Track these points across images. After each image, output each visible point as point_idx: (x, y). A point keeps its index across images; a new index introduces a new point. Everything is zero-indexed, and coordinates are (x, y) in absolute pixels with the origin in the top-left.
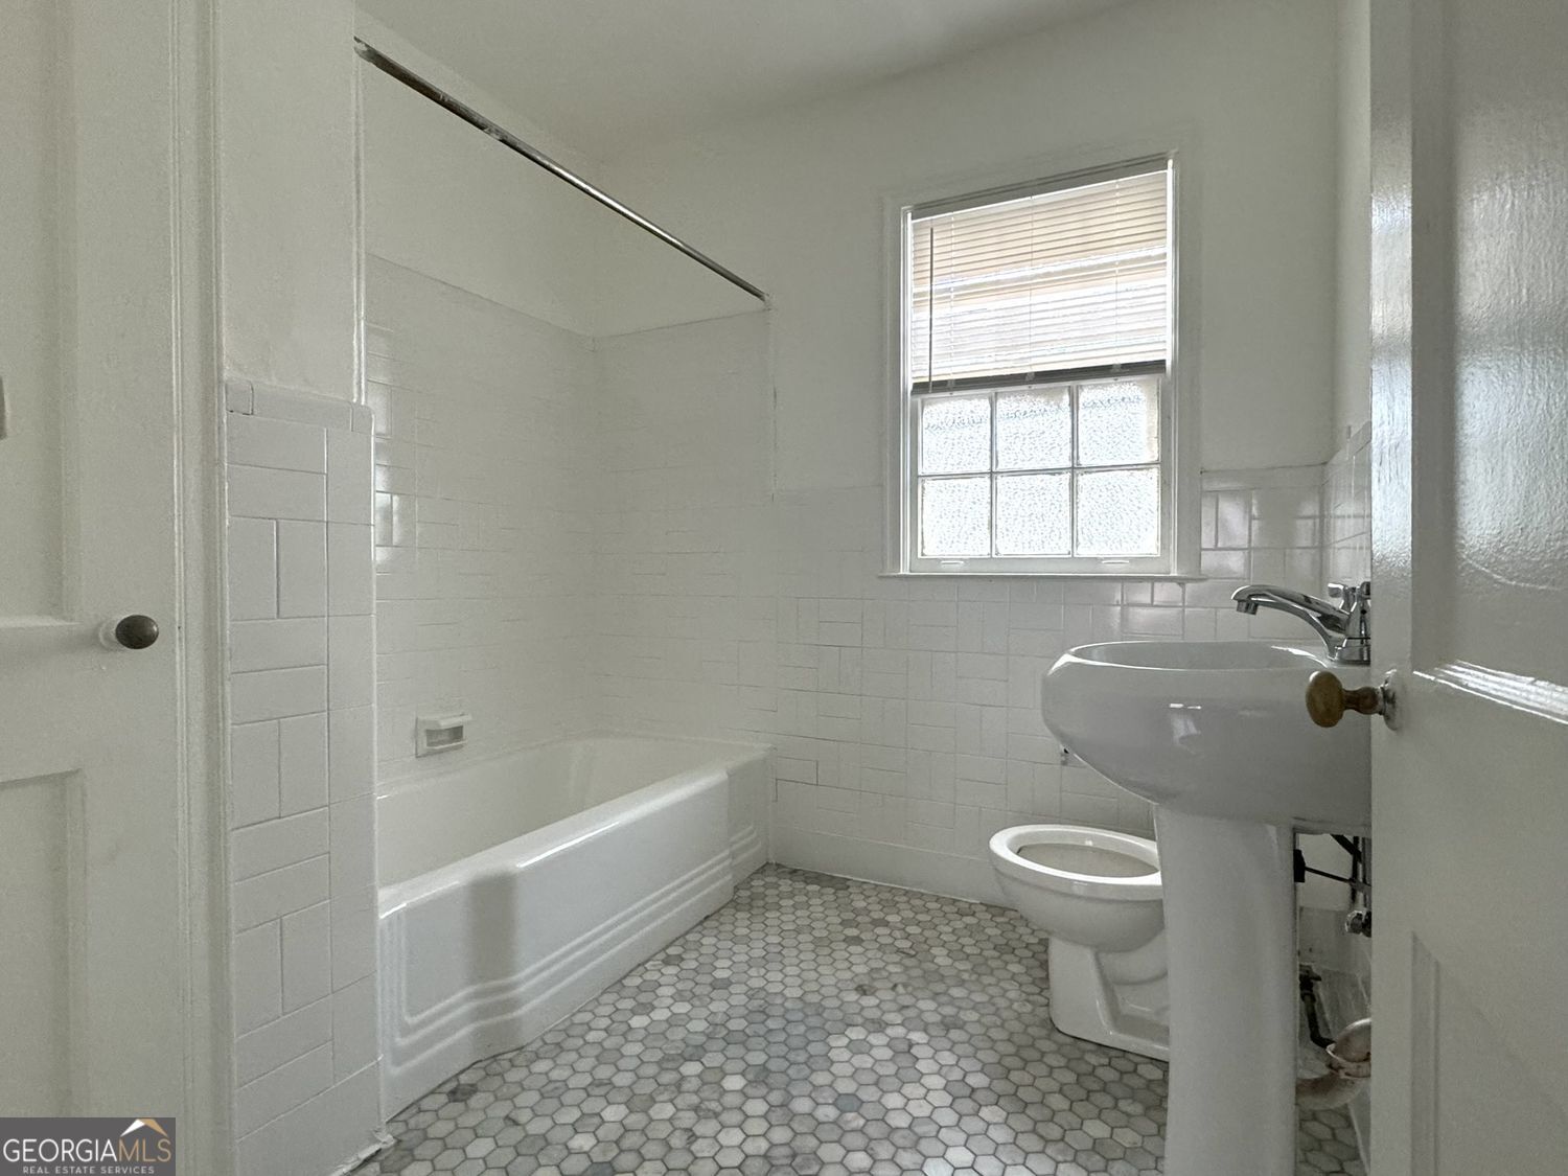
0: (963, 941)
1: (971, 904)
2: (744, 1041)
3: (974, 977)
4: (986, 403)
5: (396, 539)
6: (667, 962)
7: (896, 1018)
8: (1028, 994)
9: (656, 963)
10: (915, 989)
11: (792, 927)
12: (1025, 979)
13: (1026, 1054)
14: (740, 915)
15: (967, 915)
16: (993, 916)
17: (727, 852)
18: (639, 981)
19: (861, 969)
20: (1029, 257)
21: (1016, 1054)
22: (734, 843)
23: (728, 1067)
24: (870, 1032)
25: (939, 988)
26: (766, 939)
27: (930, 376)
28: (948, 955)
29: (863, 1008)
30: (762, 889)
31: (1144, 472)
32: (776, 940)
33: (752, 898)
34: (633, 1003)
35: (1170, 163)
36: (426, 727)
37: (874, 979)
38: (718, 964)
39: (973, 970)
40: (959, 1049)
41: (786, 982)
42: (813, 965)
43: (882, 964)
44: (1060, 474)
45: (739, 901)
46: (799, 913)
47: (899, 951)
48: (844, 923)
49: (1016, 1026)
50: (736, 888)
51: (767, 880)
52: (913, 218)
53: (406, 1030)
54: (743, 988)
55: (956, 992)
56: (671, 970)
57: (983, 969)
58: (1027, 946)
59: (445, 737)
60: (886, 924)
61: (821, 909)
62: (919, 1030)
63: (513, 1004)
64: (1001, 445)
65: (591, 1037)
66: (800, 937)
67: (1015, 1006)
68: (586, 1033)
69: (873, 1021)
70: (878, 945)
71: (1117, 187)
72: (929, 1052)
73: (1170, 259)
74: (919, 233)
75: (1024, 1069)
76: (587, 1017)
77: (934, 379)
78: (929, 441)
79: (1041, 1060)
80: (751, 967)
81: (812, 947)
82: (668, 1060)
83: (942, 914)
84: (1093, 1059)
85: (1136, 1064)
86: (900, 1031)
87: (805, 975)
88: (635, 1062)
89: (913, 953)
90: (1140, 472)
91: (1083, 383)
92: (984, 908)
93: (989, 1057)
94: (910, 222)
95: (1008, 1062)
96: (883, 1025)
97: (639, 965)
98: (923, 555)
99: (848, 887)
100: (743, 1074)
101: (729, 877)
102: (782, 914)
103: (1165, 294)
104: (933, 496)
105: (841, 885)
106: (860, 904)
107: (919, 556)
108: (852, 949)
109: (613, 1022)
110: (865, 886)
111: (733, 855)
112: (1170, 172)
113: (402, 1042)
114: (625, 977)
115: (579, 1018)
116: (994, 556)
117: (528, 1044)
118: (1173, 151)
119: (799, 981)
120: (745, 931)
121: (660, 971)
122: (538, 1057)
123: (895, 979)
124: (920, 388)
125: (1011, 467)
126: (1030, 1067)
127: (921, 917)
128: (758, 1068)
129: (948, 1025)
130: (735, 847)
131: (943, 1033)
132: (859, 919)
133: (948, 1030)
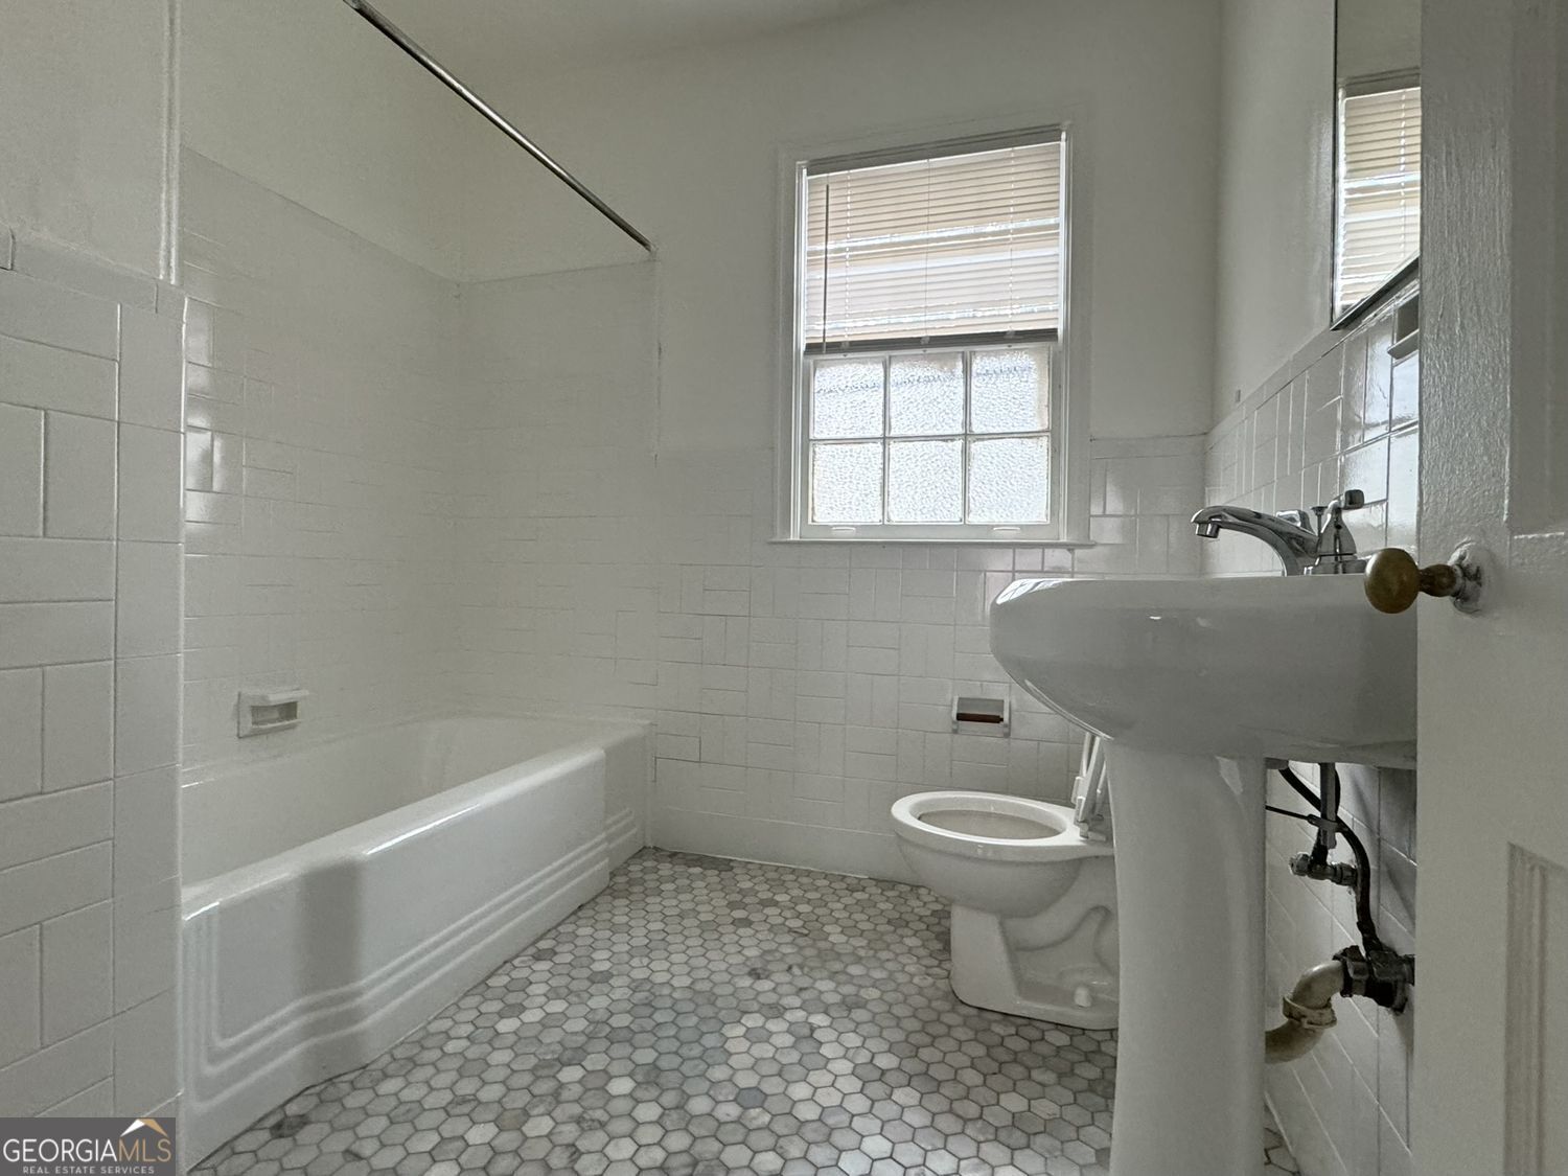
0: (856, 916)
1: (860, 879)
2: (629, 1037)
3: (872, 952)
4: (880, 369)
5: (216, 486)
6: (537, 958)
7: (796, 1002)
8: (927, 967)
9: (526, 958)
10: (812, 969)
11: (676, 911)
12: (922, 952)
13: (931, 1029)
14: (617, 902)
15: (858, 891)
16: (883, 890)
17: (603, 835)
18: (506, 979)
19: (752, 952)
20: (925, 220)
21: (923, 1030)
22: (610, 826)
23: (614, 1069)
24: (767, 1018)
25: (838, 966)
26: (648, 926)
27: (824, 337)
28: (842, 932)
29: (758, 993)
30: (640, 875)
31: (1035, 440)
32: (660, 926)
33: (630, 883)
34: (501, 1005)
35: (1064, 136)
36: (251, 703)
37: (768, 962)
38: (597, 955)
39: (869, 946)
40: (865, 1029)
41: (671, 971)
42: (701, 951)
43: (774, 945)
44: (952, 440)
45: (615, 887)
46: (681, 897)
47: (791, 930)
48: (732, 905)
49: (919, 1001)
50: (613, 875)
51: (645, 864)
52: (808, 174)
53: (215, 1057)
54: (624, 980)
55: (855, 970)
56: (544, 966)
57: (880, 945)
58: (921, 918)
59: (276, 715)
60: (776, 904)
61: (705, 891)
62: (819, 1013)
63: (353, 1017)
64: (893, 412)
65: (450, 1047)
66: (686, 922)
67: (916, 980)
68: (445, 1043)
69: (771, 1006)
70: (769, 926)
71: (1012, 155)
72: (833, 1035)
73: (1062, 230)
74: (814, 190)
75: (932, 1045)
76: (446, 1024)
77: (827, 340)
78: (821, 406)
79: (948, 1035)
80: (632, 957)
81: (698, 931)
82: (543, 1068)
83: (832, 890)
84: (998, 1029)
85: (1043, 1031)
86: (800, 1015)
87: (693, 962)
88: (502, 1073)
89: (806, 932)
90: (1031, 440)
91: (977, 348)
92: (874, 883)
93: (897, 1035)
94: (805, 178)
95: (914, 1039)
96: (782, 1010)
97: (505, 962)
98: (813, 521)
99: (732, 868)
100: (631, 1075)
101: (607, 860)
102: (664, 899)
103: (1057, 263)
104: (825, 462)
105: (725, 866)
106: (746, 885)
107: (810, 522)
108: (741, 931)
109: (477, 1028)
110: (749, 866)
111: (609, 839)
112: (1063, 144)
113: (210, 1070)
114: (489, 977)
115: (434, 1027)
116: (886, 523)
117: (373, 1062)
118: (1067, 123)
119: (687, 969)
120: (625, 919)
121: (530, 967)
122: (386, 1076)
123: (790, 960)
124: (813, 348)
125: (903, 433)
126: (938, 1043)
127: (810, 895)
128: (647, 1067)
129: (850, 1005)
130: (613, 829)
131: (845, 1014)
132: (747, 900)
133: (850, 1011)
